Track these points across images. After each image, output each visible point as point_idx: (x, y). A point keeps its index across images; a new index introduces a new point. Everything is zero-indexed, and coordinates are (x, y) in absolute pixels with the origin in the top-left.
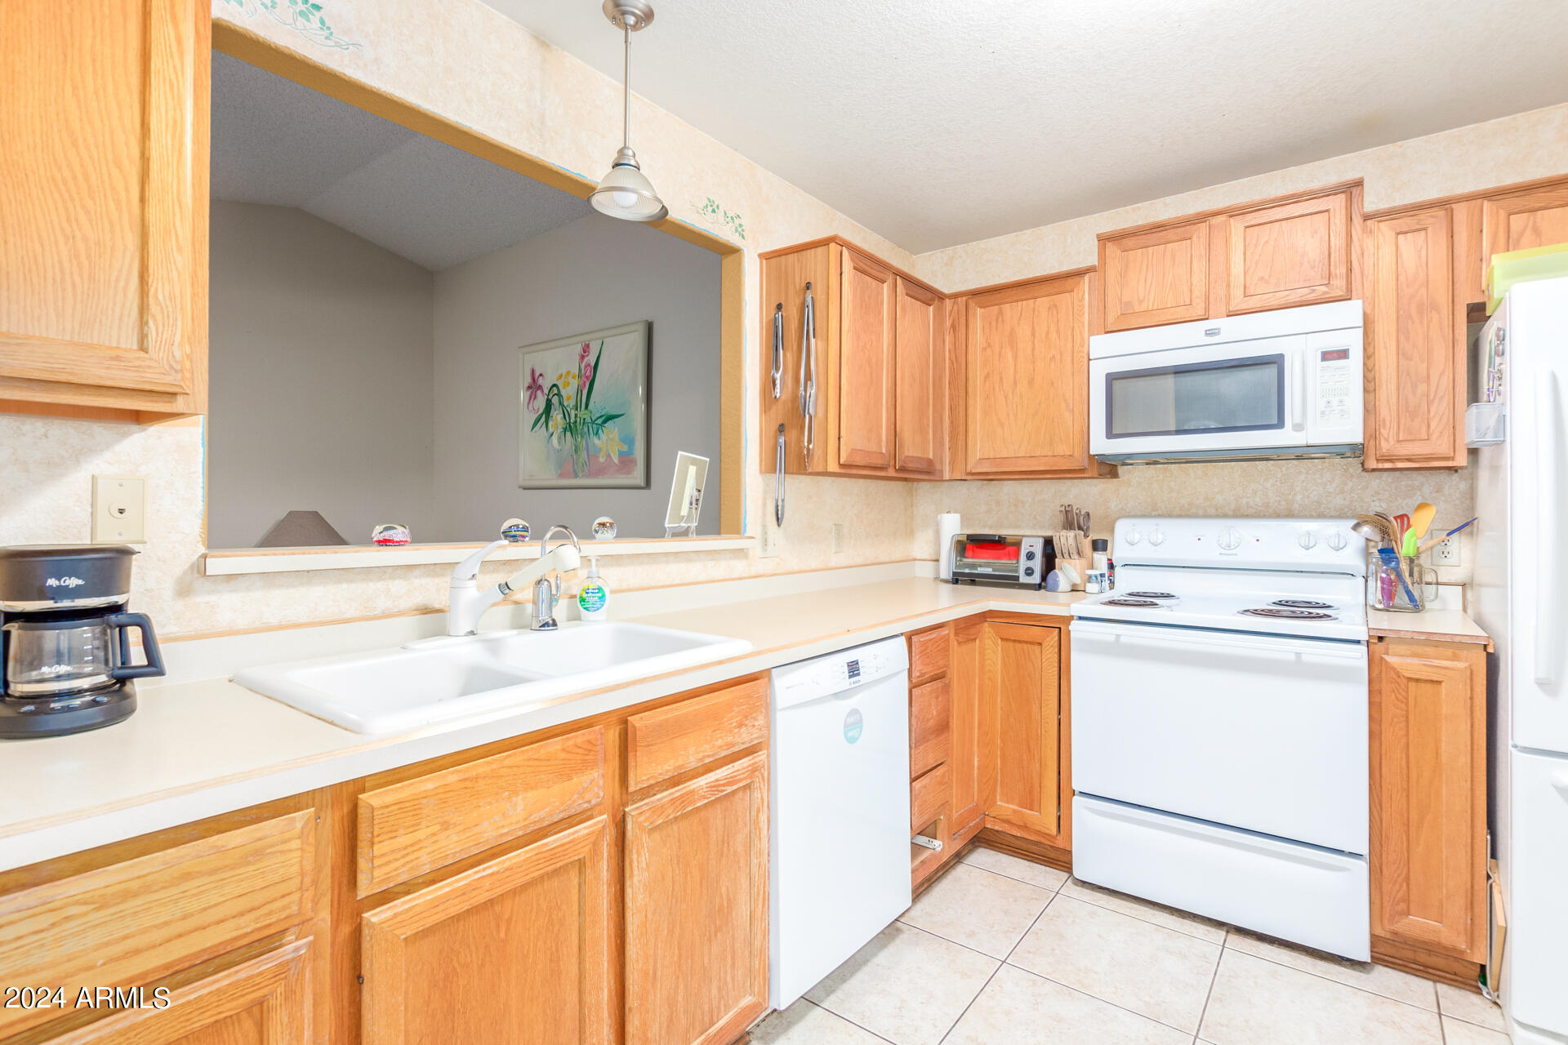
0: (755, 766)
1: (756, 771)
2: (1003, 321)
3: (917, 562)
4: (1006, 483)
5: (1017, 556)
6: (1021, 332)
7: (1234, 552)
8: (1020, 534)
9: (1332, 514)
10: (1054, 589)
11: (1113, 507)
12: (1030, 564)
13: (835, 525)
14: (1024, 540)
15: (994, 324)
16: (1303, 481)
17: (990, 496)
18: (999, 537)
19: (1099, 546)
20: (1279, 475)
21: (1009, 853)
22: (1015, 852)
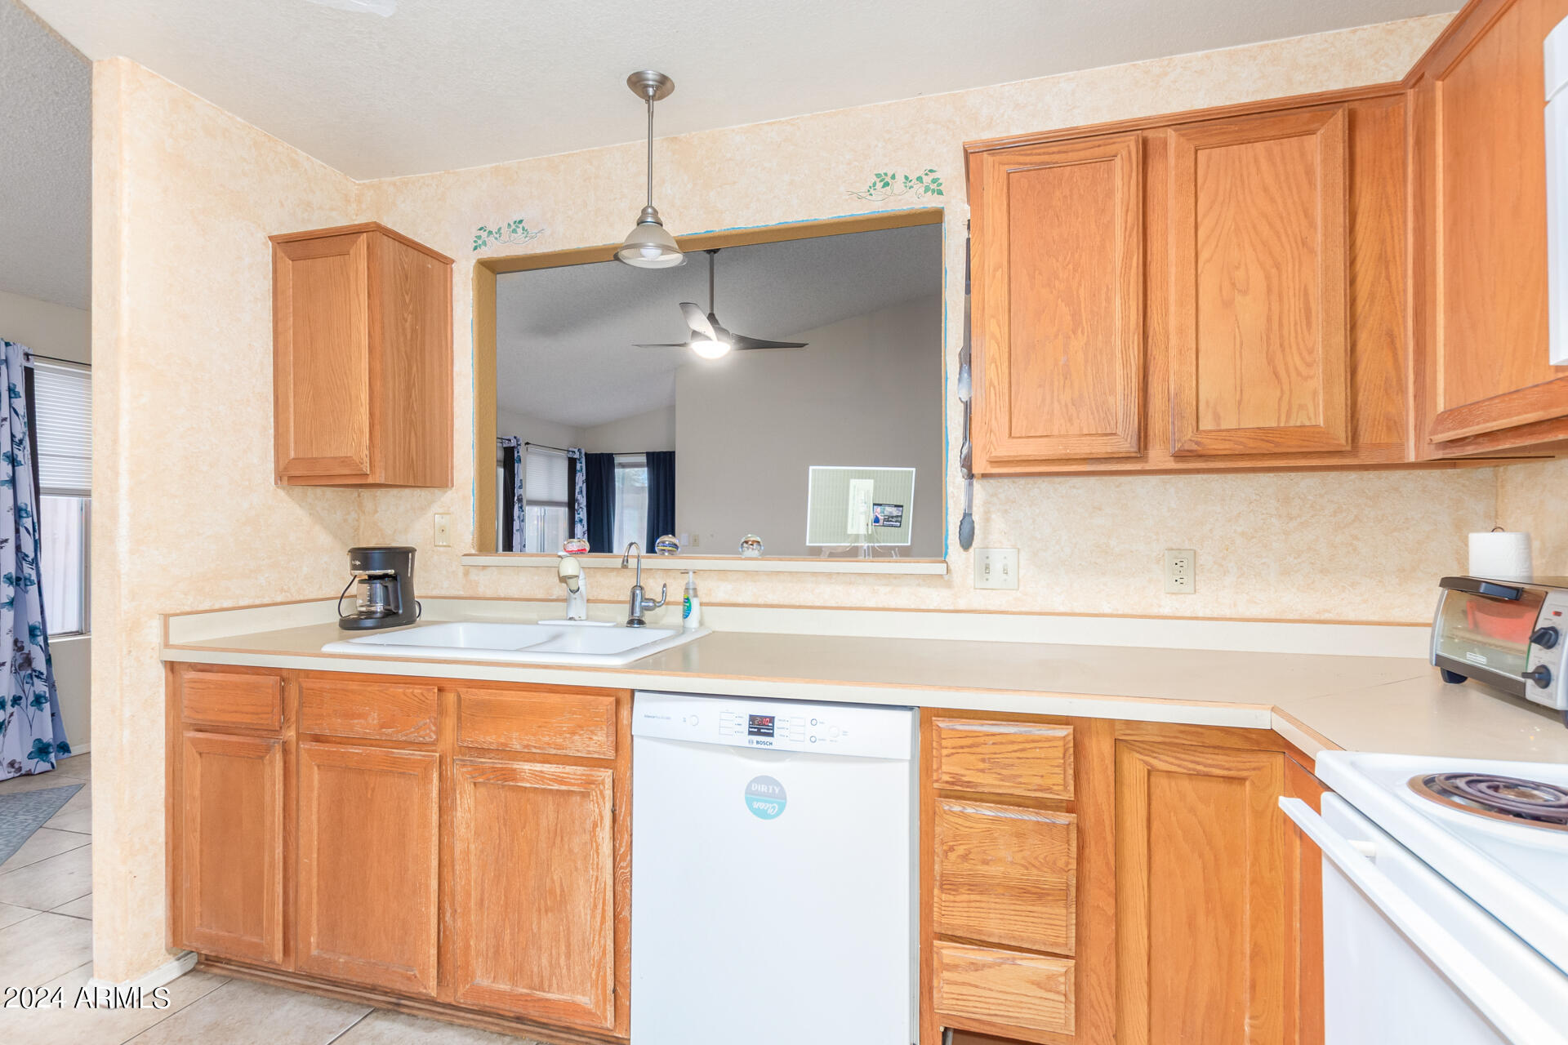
0: (591, 778)
1: (594, 784)
2: (1474, 86)
12: (1545, 658)
14: (1549, 598)
15: (1462, 102)
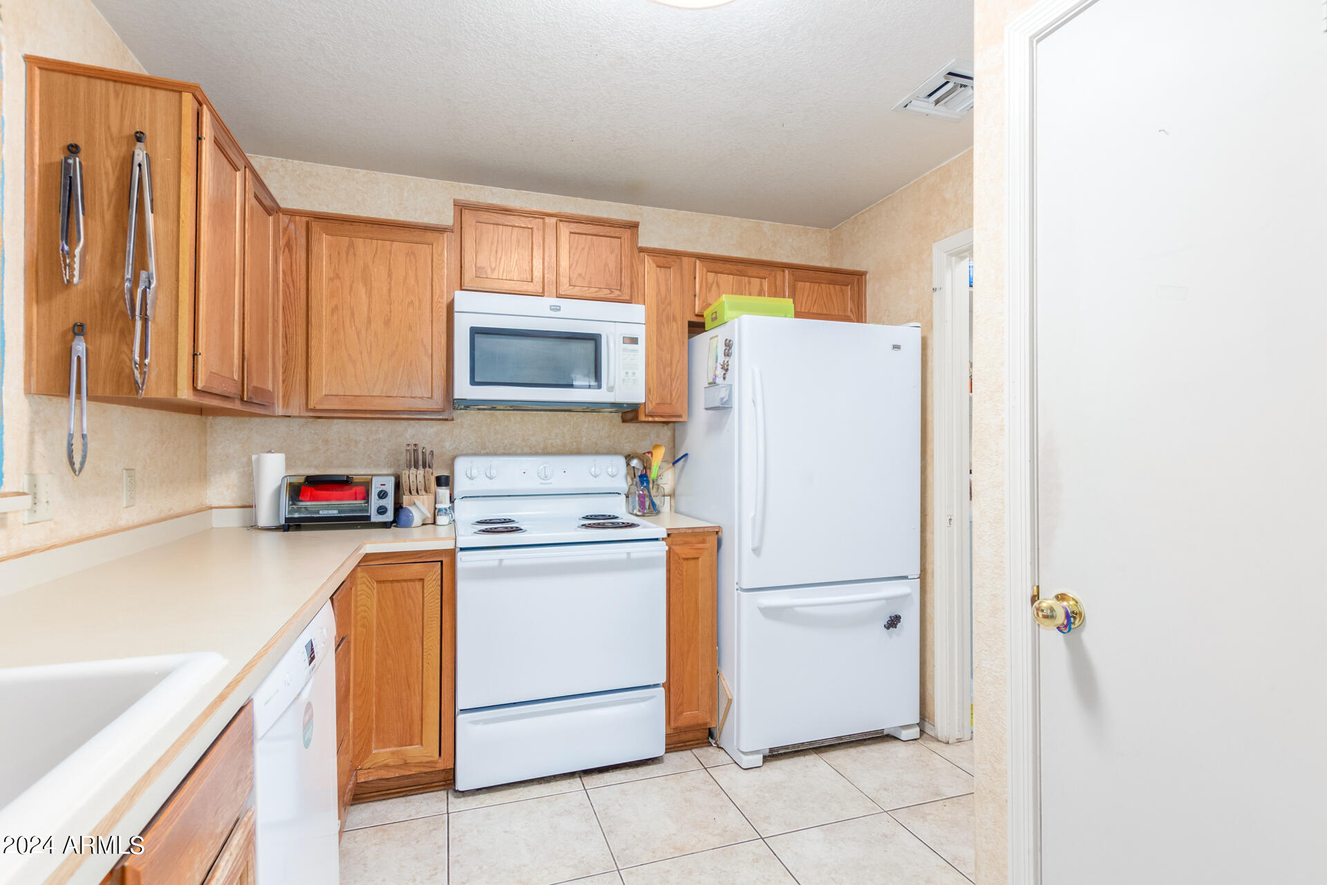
2: (355, 254)
3: (214, 510)
4: (335, 421)
5: (366, 497)
6: (376, 270)
7: (549, 481)
8: (369, 472)
9: (604, 452)
10: (408, 524)
11: (447, 447)
12: (383, 502)
13: (127, 470)
14: (374, 479)
15: (343, 255)
16: (587, 428)
17: (315, 434)
18: (348, 477)
19: (443, 481)
20: (572, 423)
21: (381, 798)
22: (387, 794)
